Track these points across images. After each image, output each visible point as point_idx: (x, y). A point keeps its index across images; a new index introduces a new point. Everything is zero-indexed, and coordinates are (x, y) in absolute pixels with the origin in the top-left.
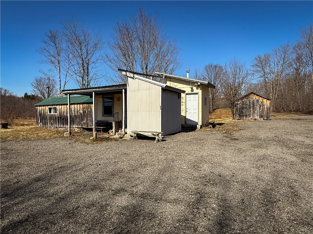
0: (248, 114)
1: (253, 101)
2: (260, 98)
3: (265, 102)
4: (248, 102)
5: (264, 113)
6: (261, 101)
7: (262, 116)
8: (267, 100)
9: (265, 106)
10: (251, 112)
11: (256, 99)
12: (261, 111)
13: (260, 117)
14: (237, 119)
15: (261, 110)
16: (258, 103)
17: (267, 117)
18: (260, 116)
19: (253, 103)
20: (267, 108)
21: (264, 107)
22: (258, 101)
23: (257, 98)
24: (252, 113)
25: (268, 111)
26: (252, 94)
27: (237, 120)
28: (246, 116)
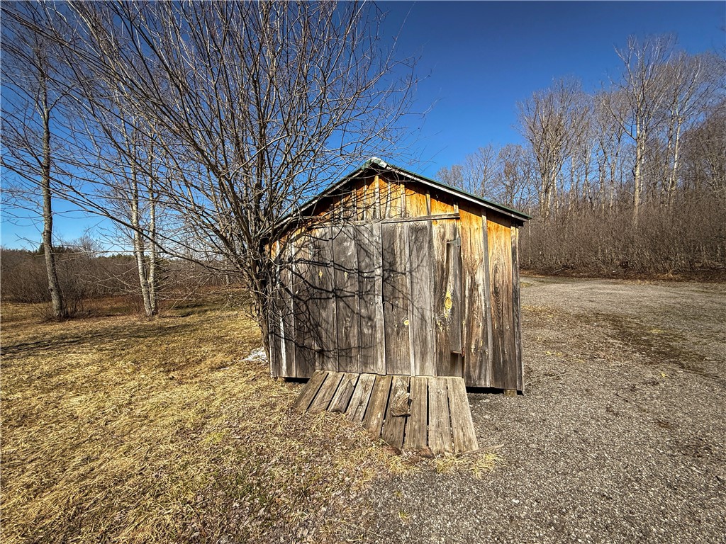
0: (354, 342)
1: (389, 236)
2: (440, 209)
3: (479, 237)
4: (351, 248)
5: (470, 335)
6: (448, 236)
7: (454, 356)
8: (493, 225)
9: (480, 277)
10: (373, 327)
11: (404, 216)
12: (447, 312)
13: (446, 364)
14: (284, 374)
15: (448, 305)
16: (420, 249)
17: (498, 372)
18: (441, 355)
19: (388, 253)
20: (496, 293)
21: (474, 286)
22: (419, 233)
23: (416, 205)
24: (379, 335)
25: (499, 317)
26: (377, 182)
27: (288, 380)
28: (344, 355)
